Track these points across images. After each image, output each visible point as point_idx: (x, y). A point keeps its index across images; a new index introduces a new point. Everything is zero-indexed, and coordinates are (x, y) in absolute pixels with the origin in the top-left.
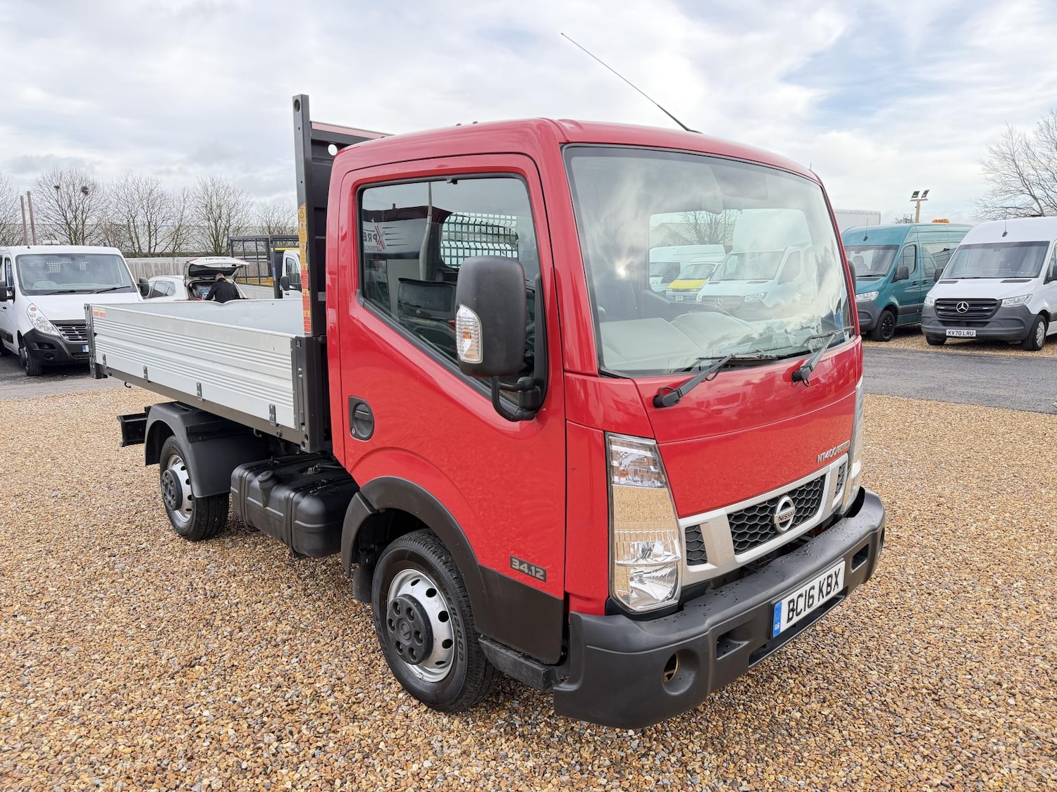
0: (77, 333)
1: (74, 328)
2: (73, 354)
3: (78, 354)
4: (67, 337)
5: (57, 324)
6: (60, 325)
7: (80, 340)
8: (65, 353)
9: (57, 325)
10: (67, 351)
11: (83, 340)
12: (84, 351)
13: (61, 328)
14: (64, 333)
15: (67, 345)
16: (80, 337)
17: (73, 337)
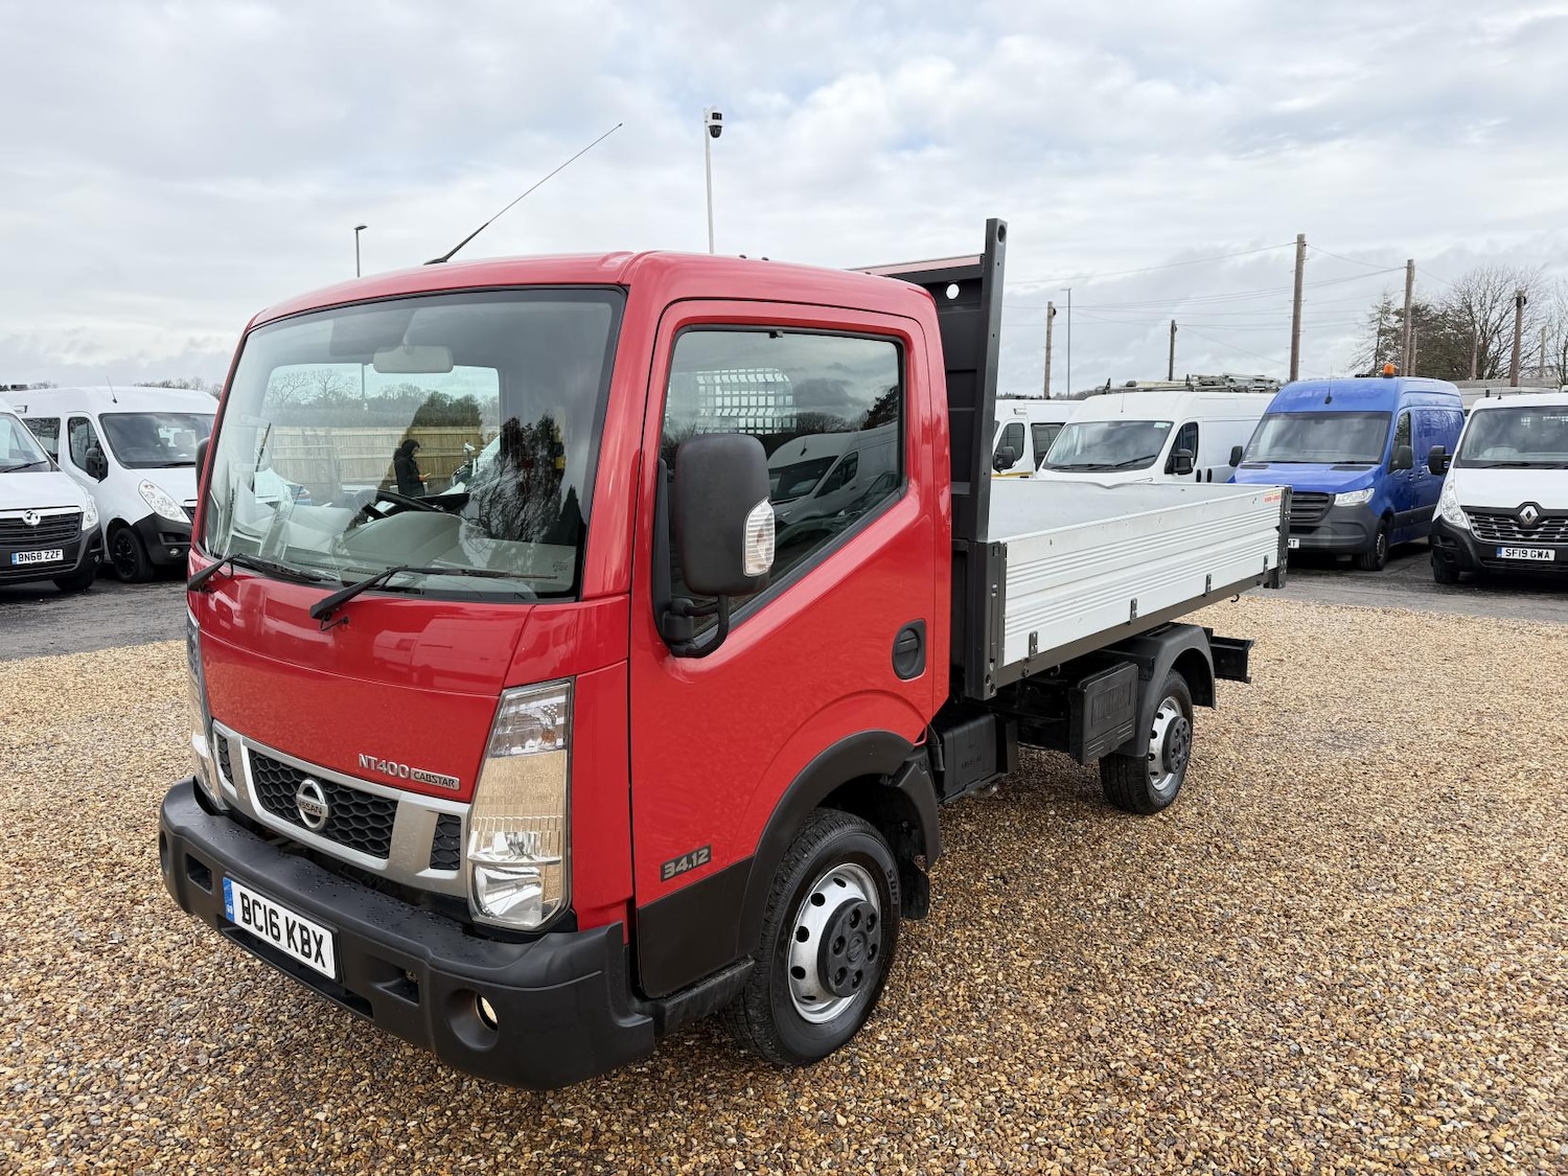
0: (1495, 527)
1: (1492, 520)
2: (1482, 559)
3: (1487, 559)
4: (1479, 532)
5: (1468, 510)
6: (1474, 514)
7: (1497, 538)
8: (1470, 556)
9: (1469, 514)
10: (1473, 553)
11: (1503, 539)
12: (1499, 555)
13: (1473, 518)
14: (1476, 525)
15: (1476, 543)
16: (1498, 535)
17: (1488, 532)
